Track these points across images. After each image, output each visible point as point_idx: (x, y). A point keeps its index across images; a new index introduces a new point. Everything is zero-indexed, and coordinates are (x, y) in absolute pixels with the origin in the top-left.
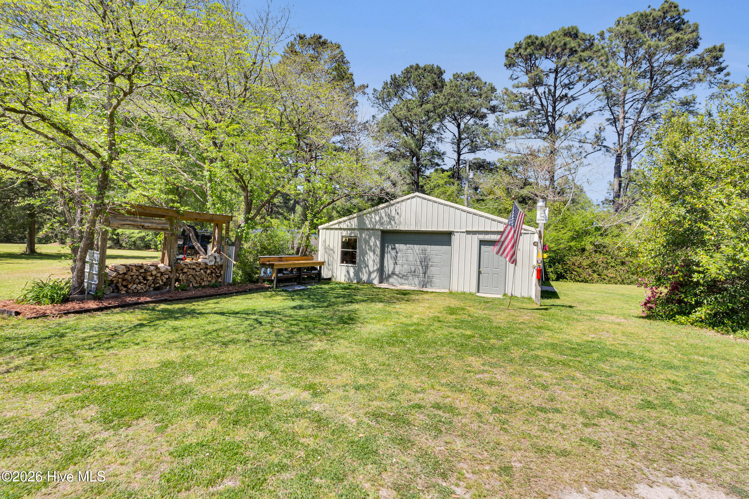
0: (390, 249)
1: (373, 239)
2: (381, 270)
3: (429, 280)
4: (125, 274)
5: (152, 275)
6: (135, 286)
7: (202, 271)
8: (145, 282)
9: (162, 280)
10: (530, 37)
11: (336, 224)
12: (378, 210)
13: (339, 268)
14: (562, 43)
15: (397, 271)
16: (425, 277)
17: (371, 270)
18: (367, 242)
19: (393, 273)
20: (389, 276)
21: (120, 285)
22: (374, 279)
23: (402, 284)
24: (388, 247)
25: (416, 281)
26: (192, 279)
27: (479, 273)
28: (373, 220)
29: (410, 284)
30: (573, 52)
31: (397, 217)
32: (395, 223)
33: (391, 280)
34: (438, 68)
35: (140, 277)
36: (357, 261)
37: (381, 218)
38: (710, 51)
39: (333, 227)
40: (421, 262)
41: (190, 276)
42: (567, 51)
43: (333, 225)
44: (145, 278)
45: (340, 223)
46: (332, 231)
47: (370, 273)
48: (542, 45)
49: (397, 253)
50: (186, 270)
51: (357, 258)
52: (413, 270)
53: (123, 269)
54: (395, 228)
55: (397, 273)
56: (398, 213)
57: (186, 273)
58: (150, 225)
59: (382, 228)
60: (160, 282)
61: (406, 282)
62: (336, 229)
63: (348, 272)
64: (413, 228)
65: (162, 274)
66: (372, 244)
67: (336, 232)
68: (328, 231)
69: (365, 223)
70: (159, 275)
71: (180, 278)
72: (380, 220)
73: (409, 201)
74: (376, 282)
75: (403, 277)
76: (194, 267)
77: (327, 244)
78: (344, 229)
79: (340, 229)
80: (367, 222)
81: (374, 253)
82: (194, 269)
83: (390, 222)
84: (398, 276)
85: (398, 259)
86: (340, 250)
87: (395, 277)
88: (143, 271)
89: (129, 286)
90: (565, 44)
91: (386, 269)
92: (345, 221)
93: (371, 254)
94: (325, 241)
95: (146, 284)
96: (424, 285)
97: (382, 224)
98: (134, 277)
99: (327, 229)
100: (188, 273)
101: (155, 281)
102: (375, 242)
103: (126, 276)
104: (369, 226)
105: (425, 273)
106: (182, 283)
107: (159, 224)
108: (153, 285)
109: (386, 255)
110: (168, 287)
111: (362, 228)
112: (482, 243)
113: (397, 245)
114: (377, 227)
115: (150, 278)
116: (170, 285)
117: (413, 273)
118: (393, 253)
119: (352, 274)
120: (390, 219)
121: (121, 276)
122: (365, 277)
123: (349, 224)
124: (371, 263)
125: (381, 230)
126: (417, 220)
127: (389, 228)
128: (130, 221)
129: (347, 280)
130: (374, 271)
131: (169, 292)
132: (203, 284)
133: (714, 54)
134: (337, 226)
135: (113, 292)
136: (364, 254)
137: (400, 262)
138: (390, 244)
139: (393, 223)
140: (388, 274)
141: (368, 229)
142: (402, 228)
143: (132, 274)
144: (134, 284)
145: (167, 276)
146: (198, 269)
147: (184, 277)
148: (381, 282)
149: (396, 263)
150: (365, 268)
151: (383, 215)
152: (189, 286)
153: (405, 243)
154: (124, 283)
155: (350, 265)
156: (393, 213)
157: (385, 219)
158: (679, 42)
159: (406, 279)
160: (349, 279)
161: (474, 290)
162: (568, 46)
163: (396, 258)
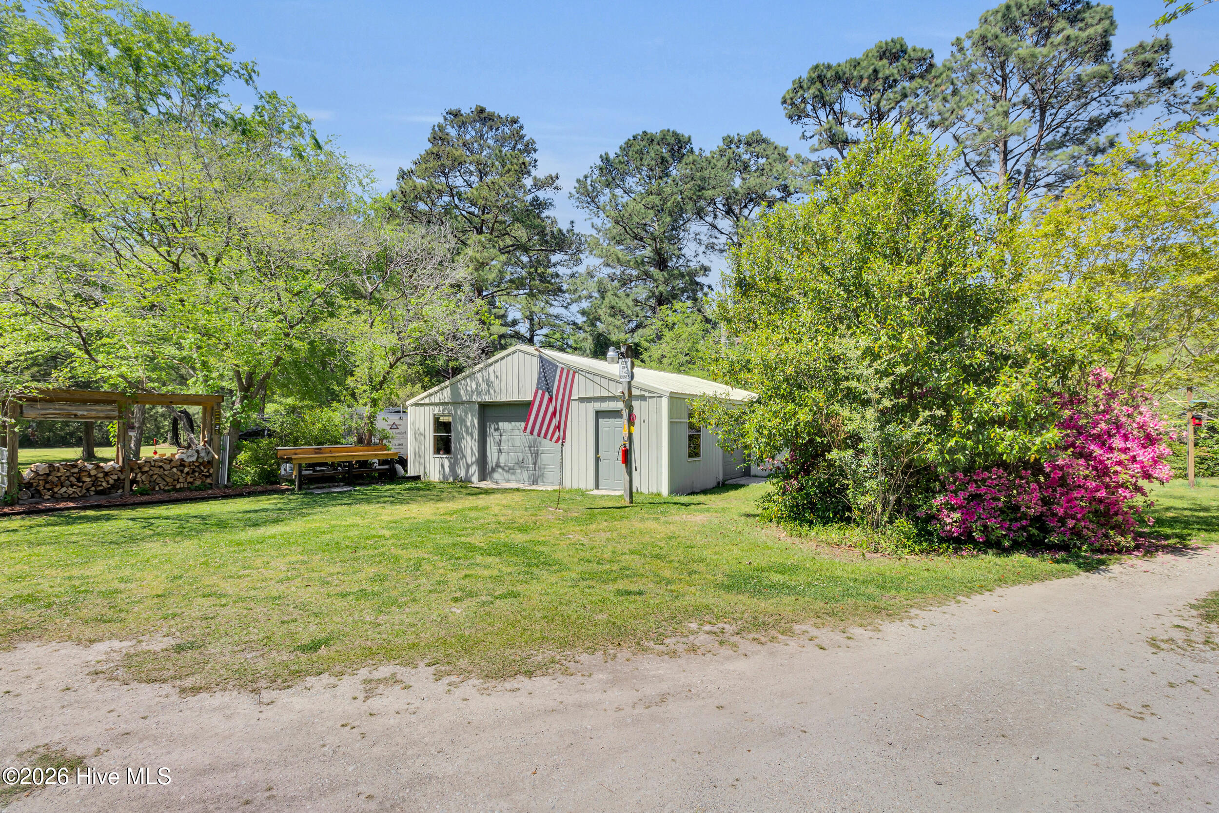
0: (492, 430)
1: (469, 416)
2: (482, 460)
3: (541, 473)
4: (48, 475)
5: (90, 476)
6: (64, 489)
7: (175, 470)
8: (81, 484)
9: (108, 482)
10: (816, 67)
11: (426, 397)
12: (474, 374)
13: (432, 460)
14: (870, 70)
15: (502, 463)
16: (535, 470)
17: (469, 462)
18: (463, 421)
19: (498, 466)
20: (493, 470)
21: (41, 488)
22: (472, 475)
23: (508, 481)
24: (490, 427)
25: (525, 475)
26: (159, 480)
27: (598, 460)
28: (469, 388)
29: (518, 481)
30: (890, 83)
31: (496, 382)
32: (495, 391)
33: (496, 476)
34: (675, 134)
35: (72, 479)
36: (453, 449)
37: (478, 384)
38: (1135, 53)
39: (423, 402)
40: (530, 447)
41: (155, 477)
42: (879, 84)
43: (422, 399)
44: (79, 480)
45: (431, 395)
46: (422, 408)
47: (468, 467)
48: (838, 77)
49: (501, 436)
50: (146, 469)
51: (453, 445)
52: (521, 459)
53: (44, 469)
54: (495, 400)
55: (502, 464)
56: (497, 377)
57: (147, 472)
58: (85, 413)
59: (479, 400)
60: (104, 484)
61: (513, 477)
62: (427, 405)
63: (442, 466)
64: (515, 398)
65: (106, 474)
66: (469, 424)
67: (427, 408)
68: (418, 408)
69: (459, 394)
70: (101, 475)
71: (139, 479)
72: (477, 388)
73: (510, 357)
74: (475, 479)
75: (510, 470)
76: (161, 464)
77: (417, 426)
78: (436, 404)
79: (432, 404)
80: (462, 392)
81: (472, 437)
82: (161, 467)
83: (489, 391)
84: (503, 469)
85: (503, 444)
86: (432, 434)
87: (500, 470)
88: (76, 470)
89: (56, 490)
90: (876, 71)
91: (489, 459)
92: (436, 393)
93: (469, 438)
94: (414, 423)
95: (81, 487)
96: (535, 482)
97: (479, 394)
98: (62, 478)
99: (416, 405)
100: (151, 473)
101: (95, 481)
102: (472, 420)
103: (50, 478)
104: (464, 398)
105: (535, 464)
106: (141, 485)
107: (102, 411)
108: (93, 489)
109: (488, 439)
110: (120, 491)
111: (456, 402)
112: (599, 414)
113: (501, 424)
114: (474, 398)
115: (88, 480)
116: (123, 488)
117: (521, 463)
118: (496, 434)
119: (447, 470)
120: (489, 386)
121: (41, 478)
122: (462, 473)
123: (441, 397)
124: (468, 452)
125: (479, 403)
126: (521, 386)
127: (487, 399)
128: (55, 409)
129: (441, 477)
130: (472, 464)
131: (121, 496)
132: (178, 486)
133: (1141, 57)
134: (427, 401)
135: (33, 497)
136: (460, 439)
137: (504, 447)
138: (493, 422)
139: (492, 392)
140: (492, 468)
141: (463, 403)
142: (503, 398)
143: (59, 474)
144: (62, 486)
145: (115, 477)
146: (167, 467)
147: (143, 477)
148: (483, 478)
149: (500, 451)
150: (462, 459)
151: (481, 380)
152: (154, 489)
153: (510, 421)
154: (48, 486)
155: (444, 456)
156: (492, 378)
157: (483, 386)
158: (1073, 44)
159: (513, 474)
160: (444, 475)
161: (591, 484)
162: (880, 75)
163: (499, 444)
